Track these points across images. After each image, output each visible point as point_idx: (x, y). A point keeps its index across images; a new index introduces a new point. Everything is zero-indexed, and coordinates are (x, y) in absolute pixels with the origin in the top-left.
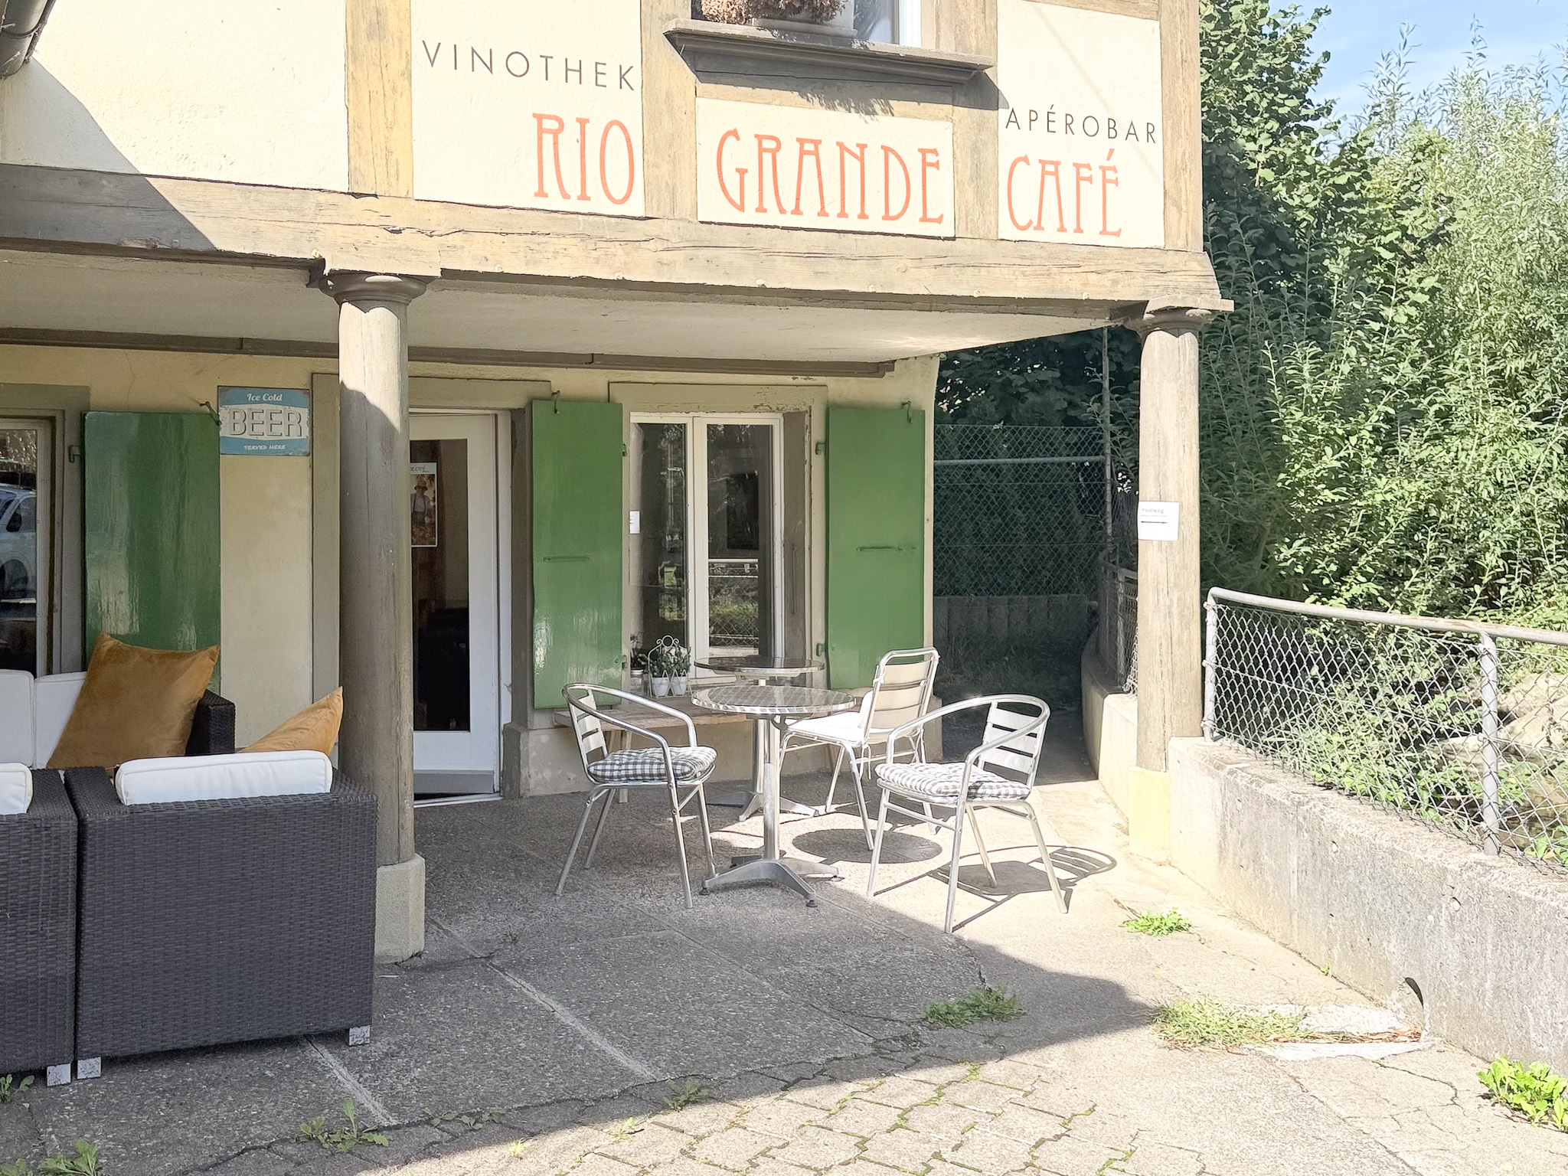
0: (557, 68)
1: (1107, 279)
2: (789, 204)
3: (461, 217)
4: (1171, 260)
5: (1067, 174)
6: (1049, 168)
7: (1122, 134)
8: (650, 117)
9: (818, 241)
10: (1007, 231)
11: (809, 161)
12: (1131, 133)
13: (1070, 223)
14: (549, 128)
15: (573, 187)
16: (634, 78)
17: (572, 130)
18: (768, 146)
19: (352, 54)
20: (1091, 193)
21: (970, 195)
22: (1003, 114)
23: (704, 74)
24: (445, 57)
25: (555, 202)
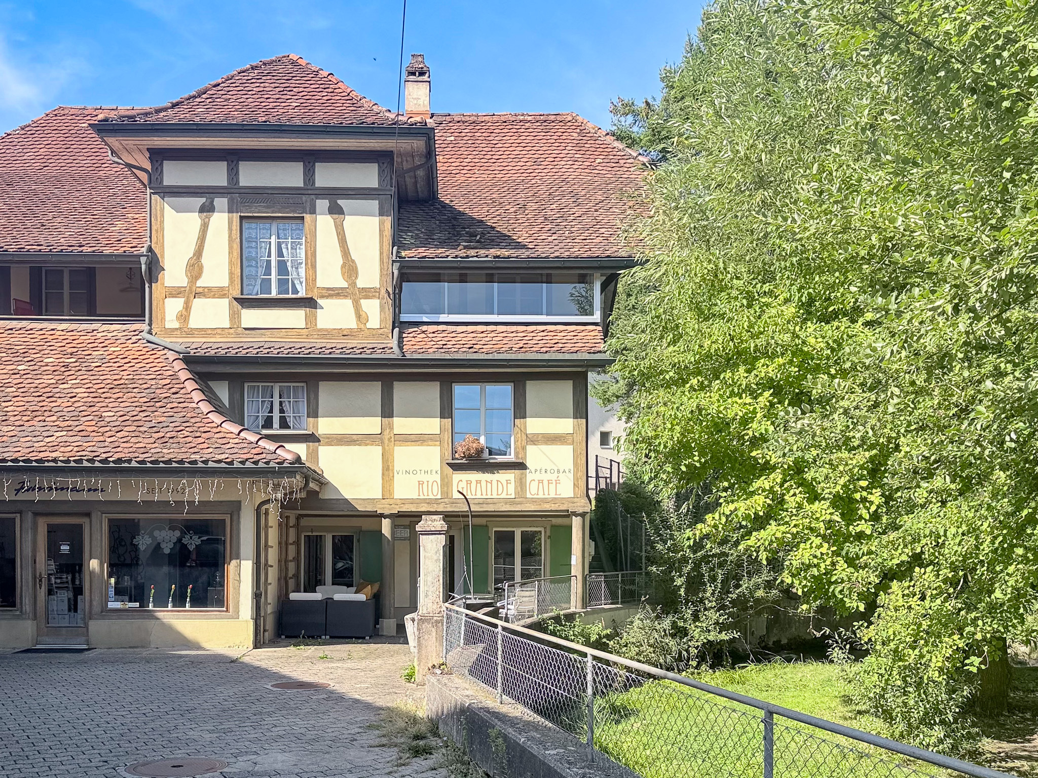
0: (423, 472)
1: (557, 505)
2: (474, 493)
3: (403, 501)
4: (576, 500)
5: (546, 483)
6: (541, 482)
7: (561, 472)
8: (442, 479)
9: (481, 501)
10: (529, 496)
11: (479, 485)
12: (564, 471)
13: (546, 493)
14: (420, 483)
15: (426, 494)
16: (439, 472)
17: (426, 483)
18: (469, 482)
19: (383, 474)
20: (552, 487)
21: (519, 489)
22: (528, 471)
23: (454, 470)
24: (401, 472)
25: (422, 497)
